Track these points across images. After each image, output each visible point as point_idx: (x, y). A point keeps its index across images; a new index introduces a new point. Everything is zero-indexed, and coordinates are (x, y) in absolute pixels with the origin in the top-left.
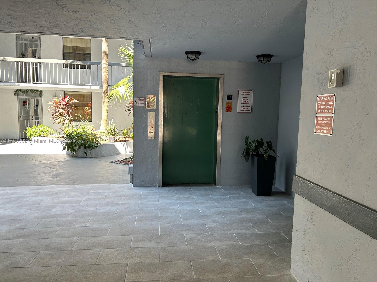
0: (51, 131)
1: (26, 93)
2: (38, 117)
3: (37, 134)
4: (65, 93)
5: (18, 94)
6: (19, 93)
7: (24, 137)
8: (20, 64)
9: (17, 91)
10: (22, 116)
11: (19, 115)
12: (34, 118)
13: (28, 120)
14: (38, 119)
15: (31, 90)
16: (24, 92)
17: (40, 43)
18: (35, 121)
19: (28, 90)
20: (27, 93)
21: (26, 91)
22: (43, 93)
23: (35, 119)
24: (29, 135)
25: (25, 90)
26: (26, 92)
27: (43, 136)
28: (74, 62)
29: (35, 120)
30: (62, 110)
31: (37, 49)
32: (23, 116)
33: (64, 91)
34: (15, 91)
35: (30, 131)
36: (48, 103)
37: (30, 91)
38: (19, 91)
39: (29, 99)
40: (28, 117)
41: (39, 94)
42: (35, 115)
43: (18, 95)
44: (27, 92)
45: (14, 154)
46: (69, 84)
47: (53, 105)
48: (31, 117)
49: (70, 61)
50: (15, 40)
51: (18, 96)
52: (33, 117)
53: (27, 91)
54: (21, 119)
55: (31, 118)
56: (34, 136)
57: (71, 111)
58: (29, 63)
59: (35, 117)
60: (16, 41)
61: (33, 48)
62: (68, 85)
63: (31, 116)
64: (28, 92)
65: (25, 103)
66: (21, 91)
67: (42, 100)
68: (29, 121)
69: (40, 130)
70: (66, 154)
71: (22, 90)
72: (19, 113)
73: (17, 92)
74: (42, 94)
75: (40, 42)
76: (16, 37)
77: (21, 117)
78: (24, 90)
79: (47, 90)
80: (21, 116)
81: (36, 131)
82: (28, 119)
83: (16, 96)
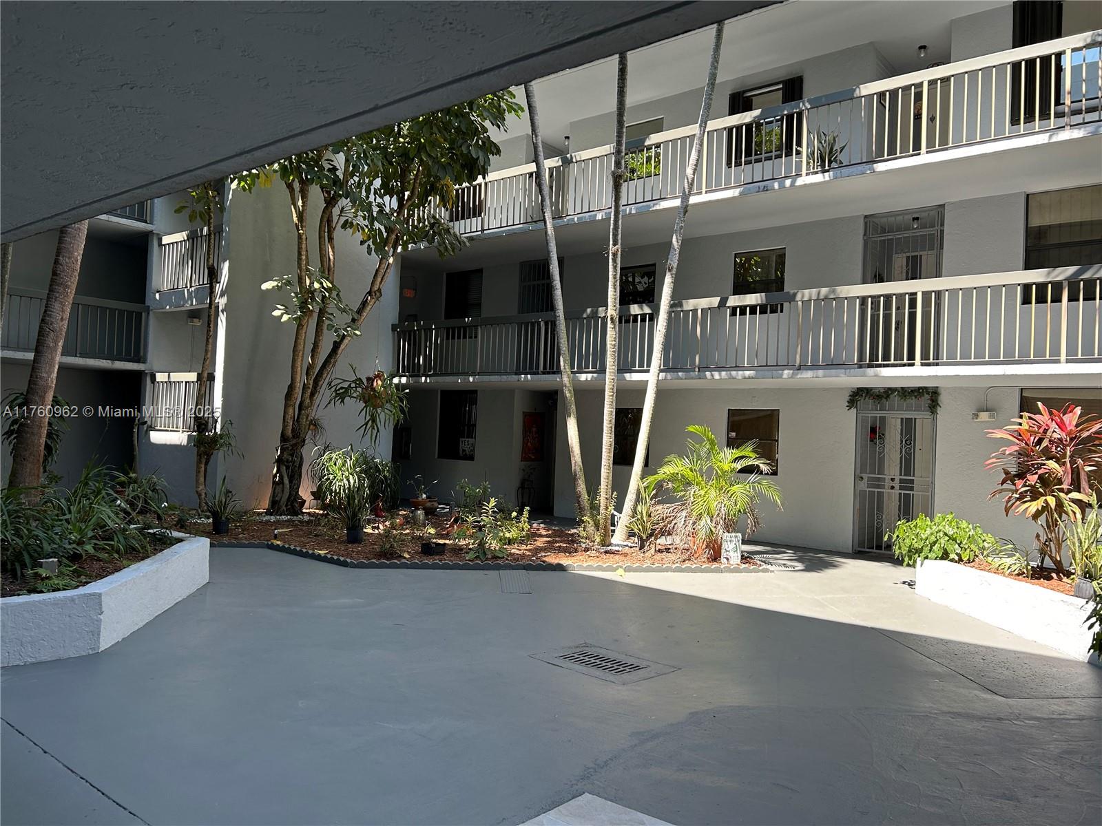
0: (983, 541)
1: (884, 400)
2: (912, 482)
3: (935, 548)
4: (1024, 394)
5: (859, 402)
6: (861, 402)
7: (868, 548)
8: (872, 308)
9: (856, 395)
10: (865, 476)
11: (858, 471)
12: (897, 484)
13: (876, 490)
14: (912, 489)
15: (900, 390)
16: (878, 396)
17: (942, 232)
18: (900, 494)
19: (890, 389)
20: (886, 398)
21: (882, 396)
22: (944, 399)
23: (901, 488)
24: (905, 550)
25: (882, 391)
26: (885, 396)
27: (956, 558)
28: (1088, 269)
29: (900, 491)
30: (1052, 464)
31: (921, 253)
32: (868, 477)
33: (1022, 389)
34: (850, 396)
35: (904, 534)
36: (989, 435)
37: (898, 394)
38: (864, 395)
39: (883, 419)
40: (879, 480)
41: (929, 402)
42: (901, 475)
43: (859, 407)
44: (888, 397)
45: (869, 627)
46: (1063, 357)
47: (1012, 444)
48: (887, 481)
49: (1071, 270)
50: (861, 232)
51: (857, 410)
52: (893, 480)
53: (889, 392)
54: (863, 486)
55: (888, 483)
56: (926, 558)
57: (1088, 469)
58: (913, 296)
59: (901, 481)
60: (865, 235)
61: (908, 255)
62: (1058, 361)
63: (888, 478)
64: (892, 396)
65: (874, 433)
66: (867, 393)
67: (934, 421)
68: (880, 495)
69: (946, 534)
70: (1089, 662)
71: (871, 390)
72: (858, 466)
73: (858, 396)
74: (939, 402)
75: (942, 225)
76: (866, 223)
77: (862, 478)
78: (879, 391)
79: (955, 389)
80: (862, 475)
81: (933, 539)
82: (878, 486)
83: (854, 411)
